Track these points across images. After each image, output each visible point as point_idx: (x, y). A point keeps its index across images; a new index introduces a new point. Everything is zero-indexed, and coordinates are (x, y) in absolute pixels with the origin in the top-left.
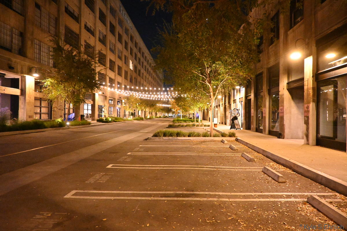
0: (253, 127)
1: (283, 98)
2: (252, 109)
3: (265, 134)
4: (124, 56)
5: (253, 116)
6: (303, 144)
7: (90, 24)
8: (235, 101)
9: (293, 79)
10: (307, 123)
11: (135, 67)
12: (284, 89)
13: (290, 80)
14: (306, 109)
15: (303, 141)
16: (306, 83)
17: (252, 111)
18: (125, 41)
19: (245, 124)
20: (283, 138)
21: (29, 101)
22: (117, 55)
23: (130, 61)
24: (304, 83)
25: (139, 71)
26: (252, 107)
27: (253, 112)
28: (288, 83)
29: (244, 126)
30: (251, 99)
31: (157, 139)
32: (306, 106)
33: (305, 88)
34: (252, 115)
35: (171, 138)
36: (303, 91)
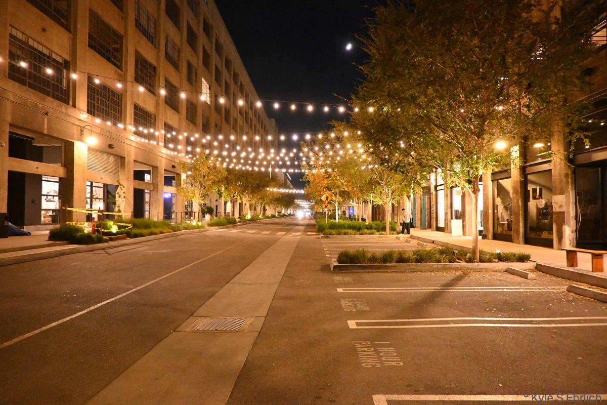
4: (185, 63)
18: (190, 27)
22: (163, 50)
23: (203, 80)
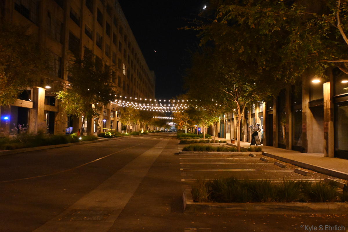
0: (275, 143)
1: (306, 115)
2: (274, 124)
3: (288, 149)
4: (118, 60)
5: (275, 132)
6: (323, 156)
7: (89, 27)
8: (253, 116)
9: (314, 99)
10: (326, 138)
11: (128, 71)
12: (306, 107)
13: (312, 100)
14: (326, 127)
15: (323, 155)
16: (325, 104)
17: (274, 126)
18: (120, 43)
19: (265, 140)
20: (306, 152)
21: (40, 114)
22: (112, 59)
23: (123, 64)
24: (323, 104)
25: (132, 75)
26: (273, 123)
27: (275, 128)
28: (309, 103)
29: (265, 142)
30: (272, 114)
31: (188, 153)
32: (326, 123)
33: (325, 108)
34: (274, 130)
35: (201, 152)
36: (323, 111)
